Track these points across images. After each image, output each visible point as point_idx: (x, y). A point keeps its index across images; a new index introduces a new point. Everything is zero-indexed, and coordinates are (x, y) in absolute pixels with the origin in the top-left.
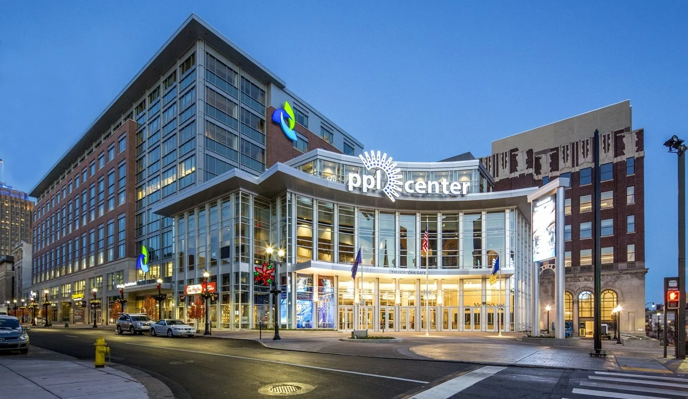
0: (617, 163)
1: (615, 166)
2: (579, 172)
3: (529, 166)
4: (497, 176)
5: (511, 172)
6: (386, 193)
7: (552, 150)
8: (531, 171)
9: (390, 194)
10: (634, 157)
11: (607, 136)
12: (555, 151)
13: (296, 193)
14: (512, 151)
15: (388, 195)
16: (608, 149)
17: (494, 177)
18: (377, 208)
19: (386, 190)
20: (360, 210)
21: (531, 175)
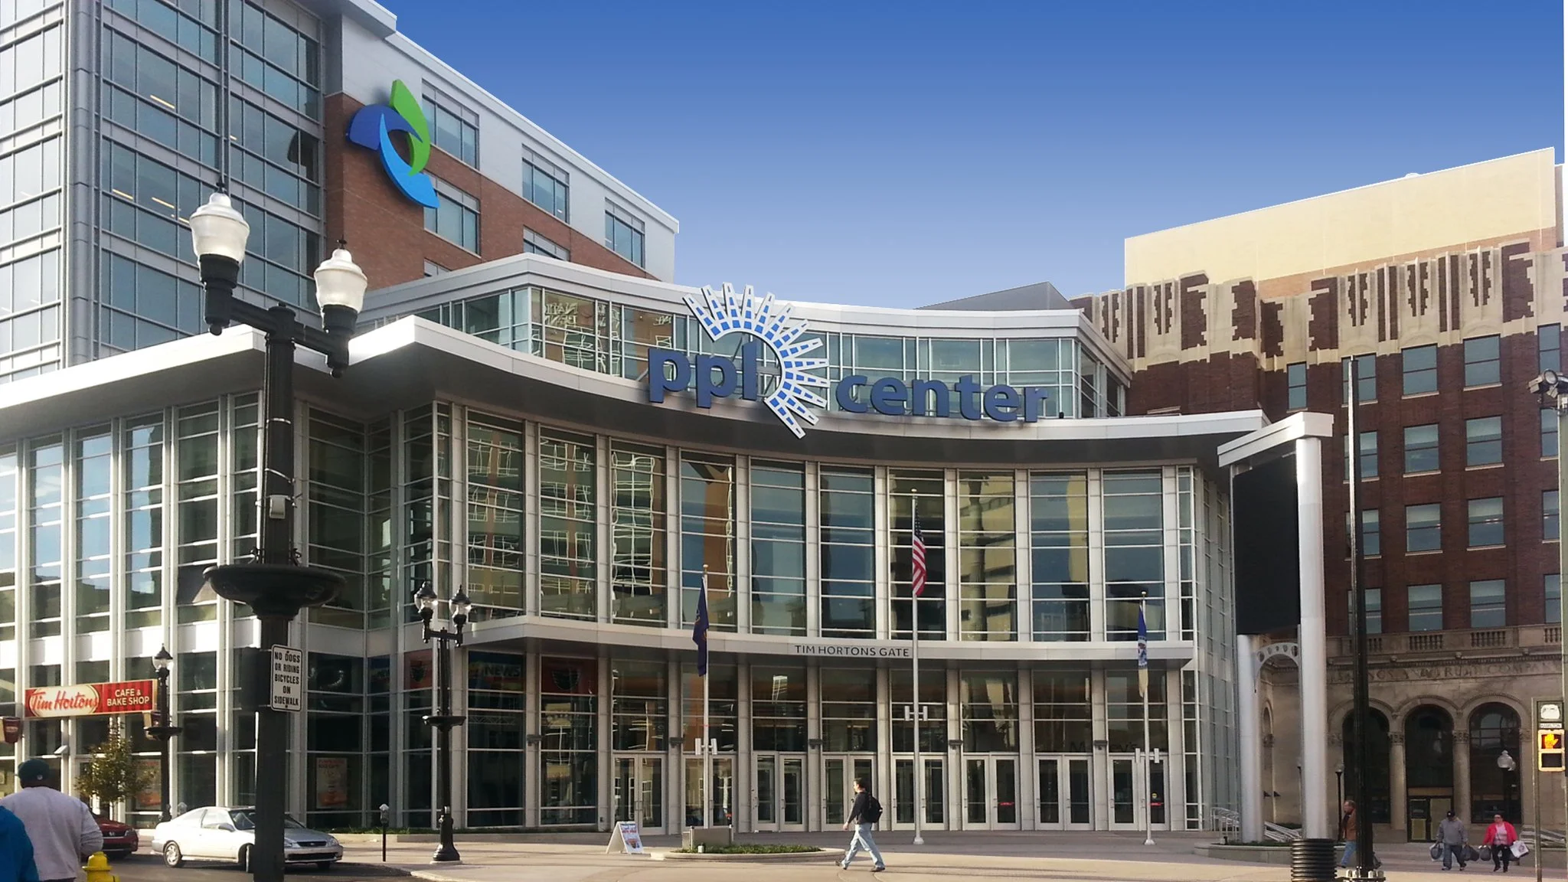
0: (1511, 339)
1: (1507, 344)
2: (1400, 355)
3: (1243, 330)
4: (1141, 354)
5: (1186, 344)
6: (775, 410)
7: (1316, 285)
8: (1250, 346)
9: (789, 414)
10: (1559, 324)
11: (1480, 258)
12: (1327, 290)
13: (465, 402)
14: (1188, 281)
15: (783, 418)
16: (1486, 296)
17: (1130, 356)
18: (741, 451)
19: (775, 403)
20: (685, 455)
21: (1248, 356)
